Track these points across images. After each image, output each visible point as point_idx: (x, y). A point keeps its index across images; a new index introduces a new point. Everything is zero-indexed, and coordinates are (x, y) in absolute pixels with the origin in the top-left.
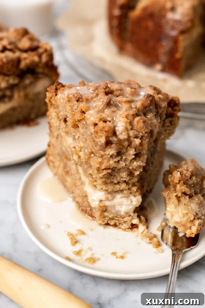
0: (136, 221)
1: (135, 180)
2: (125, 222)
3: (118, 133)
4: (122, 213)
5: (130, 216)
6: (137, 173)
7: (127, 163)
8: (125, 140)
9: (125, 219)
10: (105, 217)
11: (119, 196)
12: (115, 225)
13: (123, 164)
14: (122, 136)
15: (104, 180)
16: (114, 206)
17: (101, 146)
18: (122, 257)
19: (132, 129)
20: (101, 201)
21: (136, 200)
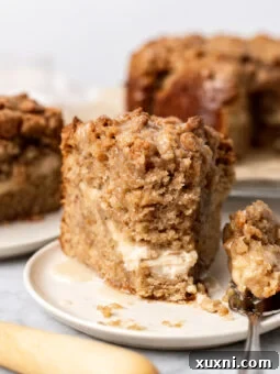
0: (191, 288)
1: (187, 224)
2: (177, 291)
3: (160, 152)
4: (173, 277)
5: (183, 281)
6: (189, 212)
7: (176, 196)
8: (170, 160)
9: (177, 286)
10: (149, 285)
11: (166, 253)
12: (163, 298)
13: (169, 198)
14: (167, 156)
15: (144, 224)
16: (160, 267)
17: (140, 171)
18: (178, 325)
19: (178, 147)
20: (142, 260)
21: (190, 258)
